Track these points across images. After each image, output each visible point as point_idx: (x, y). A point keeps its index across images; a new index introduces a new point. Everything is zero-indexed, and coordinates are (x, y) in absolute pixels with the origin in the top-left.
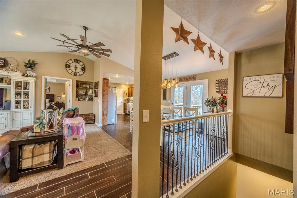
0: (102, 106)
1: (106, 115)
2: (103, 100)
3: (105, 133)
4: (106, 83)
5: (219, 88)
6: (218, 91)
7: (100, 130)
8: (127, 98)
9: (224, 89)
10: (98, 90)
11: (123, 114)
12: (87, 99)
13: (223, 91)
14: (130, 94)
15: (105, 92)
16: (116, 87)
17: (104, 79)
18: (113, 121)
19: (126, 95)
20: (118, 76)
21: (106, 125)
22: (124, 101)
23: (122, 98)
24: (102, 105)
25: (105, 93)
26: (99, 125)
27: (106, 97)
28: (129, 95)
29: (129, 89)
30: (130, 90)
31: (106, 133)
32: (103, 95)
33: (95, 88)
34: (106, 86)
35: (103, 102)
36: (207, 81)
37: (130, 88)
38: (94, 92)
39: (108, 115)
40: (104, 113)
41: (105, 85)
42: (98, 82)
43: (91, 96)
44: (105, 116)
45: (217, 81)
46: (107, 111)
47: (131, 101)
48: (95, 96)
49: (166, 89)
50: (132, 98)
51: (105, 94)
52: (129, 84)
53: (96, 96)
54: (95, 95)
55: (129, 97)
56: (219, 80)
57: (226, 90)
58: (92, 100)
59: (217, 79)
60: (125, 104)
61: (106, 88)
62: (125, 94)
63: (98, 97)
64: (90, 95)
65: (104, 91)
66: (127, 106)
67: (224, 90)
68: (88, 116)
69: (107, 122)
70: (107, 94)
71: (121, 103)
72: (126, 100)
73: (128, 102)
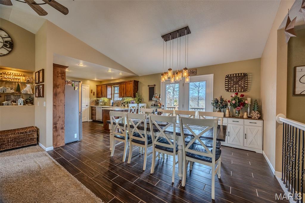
0: (54, 114)
1: (62, 128)
2: (54, 102)
3: (60, 167)
4: (61, 73)
5: (228, 85)
6: (227, 88)
7: (49, 162)
8: (95, 99)
9: (234, 86)
10: (43, 85)
11: (89, 120)
12: (21, 100)
13: (233, 89)
14: (100, 93)
15: (59, 88)
16: (79, 82)
17: (55, 66)
18: (76, 136)
19: (94, 95)
20: (84, 64)
21: (61, 145)
22: (91, 103)
23: (87, 99)
24: (54, 111)
25: (59, 90)
26: (46, 148)
27: (62, 98)
28: (97, 94)
29: (97, 87)
30: (100, 88)
31: (63, 168)
32: (55, 95)
33: (37, 82)
34: (60, 78)
35: (54, 106)
36: (211, 76)
37: (99, 85)
38: (36, 88)
39: (65, 128)
40: (58, 126)
41: (58, 77)
42: (43, 70)
43: (28, 96)
44: (60, 131)
45: (226, 77)
46: (63, 121)
47: (101, 103)
48: (37, 96)
49: (154, 87)
50: (102, 99)
51: (60, 92)
52: (98, 80)
53: (39, 96)
54: (37, 94)
55: (97, 97)
56: (230, 76)
57: (237, 88)
58: (32, 104)
59: (227, 74)
60: (92, 107)
61: (60, 81)
62: (93, 94)
63: (43, 96)
64: (26, 94)
65: (55, 86)
66: (95, 110)
67: (235, 88)
68: (22, 133)
69: (63, 139)
70: (64, 92)
71: (87, 106)
72: (93, 101)
73: (97, 104)
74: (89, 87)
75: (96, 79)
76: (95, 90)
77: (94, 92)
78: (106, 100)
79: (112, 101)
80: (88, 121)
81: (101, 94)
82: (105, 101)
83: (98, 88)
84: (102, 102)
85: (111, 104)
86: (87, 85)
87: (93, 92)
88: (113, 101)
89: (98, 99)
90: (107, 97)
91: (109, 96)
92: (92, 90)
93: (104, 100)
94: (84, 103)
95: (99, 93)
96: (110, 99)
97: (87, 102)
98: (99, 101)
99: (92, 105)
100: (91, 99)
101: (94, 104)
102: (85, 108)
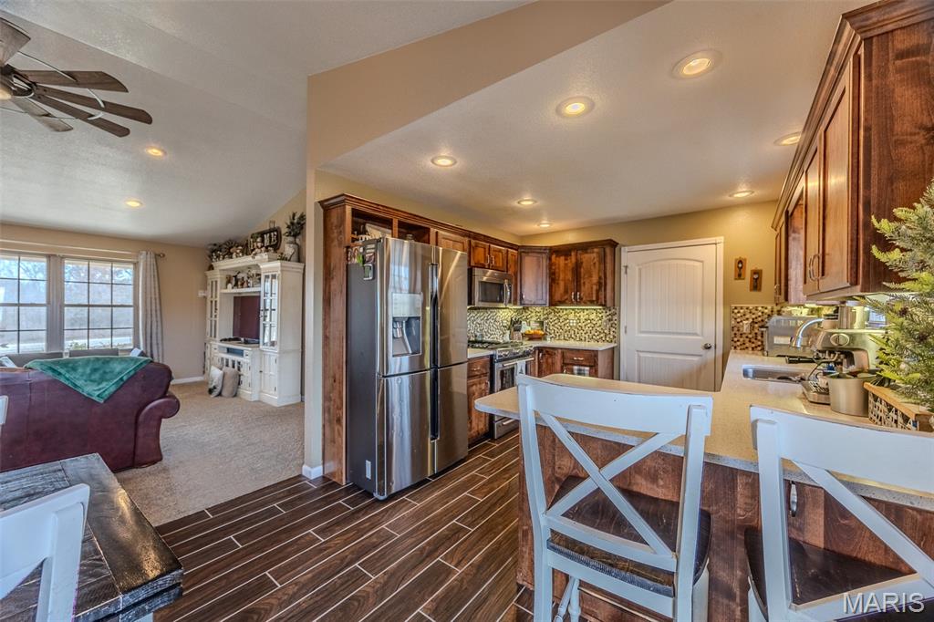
1: (339, 420)
4: (337, 226)
8: (770, 309)
15: (335, 280)
18: (369, 472)
19: (756, 287)
24: (325, 355)
25: (335, 284)
34: (336, 242)
35: (327, 339)
40: (331, 405)
41: (332, 240)
44: (335, 426)
46: (341, 397)
61: (336, 254)
62: (747, 282)
69: (340, 461)
70: (341, 292)
71: (707, 348)
75: (742, 195)
76: (763, 261)
77: (757, 273)
86: (711, 240)
87: (747, 275)
94: (696, 334)
97: (709, 328)
98: (767, 327)
99: (742, 347)
100: (733, 315)
101: (753, 340)
102: (696, 359)
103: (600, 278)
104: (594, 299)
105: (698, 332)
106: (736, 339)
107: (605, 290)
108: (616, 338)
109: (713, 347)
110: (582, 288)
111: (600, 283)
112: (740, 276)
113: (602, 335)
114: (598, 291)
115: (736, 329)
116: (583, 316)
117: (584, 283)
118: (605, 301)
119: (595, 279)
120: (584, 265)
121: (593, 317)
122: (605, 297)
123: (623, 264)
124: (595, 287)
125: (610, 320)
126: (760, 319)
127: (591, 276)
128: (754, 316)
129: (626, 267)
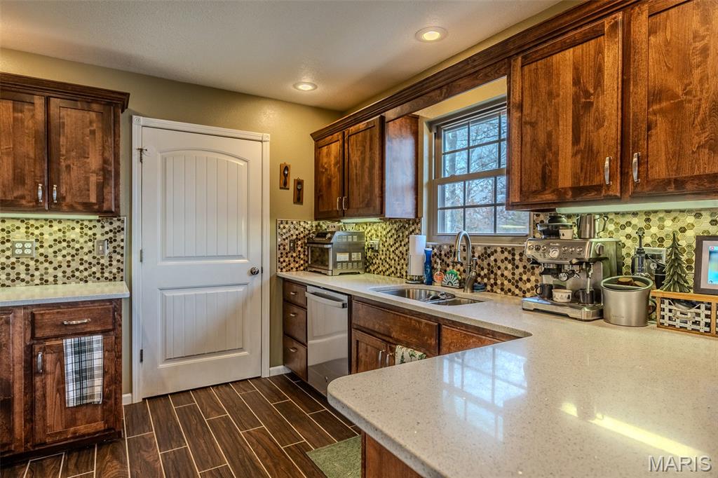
8: (310, 224)
11: (269, 372)
14: (335, 188)
19: (299, 199)
22: (283, 253)
23: (256, 227)
28: (319, 196)
30: (335, 148)
37: (332, 129)
47: (342, 257)
50: (345, 229)
55: (319, 215)
60: (284, 281)
62: (290, 193)
71: (253, 273)
72: (294, 242)
73: (315, 262)
74: (267, 146)
75: (305, 87)
76: (304, 171)
77: (299, 183)
78: (374, 232)
79: (420, 244)
80: (266, 375)
81: (344, 191)
82: (368, 243)
83: (325, 149)
84: (350, 248)
85: (416, 268)
86: (258, 135)
87: (291, 185)
88: (429, 239)
89: (325, 225)
90: (381, 212)
91: (399, 204)
92: (285, 170)
93: (361, 235)
94: (240, 257)
95: (329, 183)
96: (406, 227)
97: (255, 248)
98: (332, 244)
99: (288, 268)
100: (279, 231)
101: (297, 259)
102: (241, 289)
103: (105, 161)
104: (93, 199)
105: (244, 253)
106: (282, 260)
107: (117, 185)
108: (122, 274)
109: (260, 272)
110: (64, 176)
111: (104, 171)
112: (285, 185)
113: (94, 269)
114: (101, 187)
115: (282, 247)
116: (49, 234)
117: (68, 167)
118: (117, 206)
119: (94, 162)
120: (67, 130)
121: (71, 235)
122: (117, 198)
123: (136, 145)
124: (93, 179)
125: (111, 241)
126: (302, 235)
127: (84, 155)
128: (297, 232)
129: (141, 150)
